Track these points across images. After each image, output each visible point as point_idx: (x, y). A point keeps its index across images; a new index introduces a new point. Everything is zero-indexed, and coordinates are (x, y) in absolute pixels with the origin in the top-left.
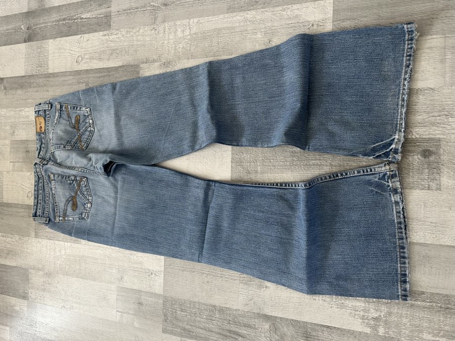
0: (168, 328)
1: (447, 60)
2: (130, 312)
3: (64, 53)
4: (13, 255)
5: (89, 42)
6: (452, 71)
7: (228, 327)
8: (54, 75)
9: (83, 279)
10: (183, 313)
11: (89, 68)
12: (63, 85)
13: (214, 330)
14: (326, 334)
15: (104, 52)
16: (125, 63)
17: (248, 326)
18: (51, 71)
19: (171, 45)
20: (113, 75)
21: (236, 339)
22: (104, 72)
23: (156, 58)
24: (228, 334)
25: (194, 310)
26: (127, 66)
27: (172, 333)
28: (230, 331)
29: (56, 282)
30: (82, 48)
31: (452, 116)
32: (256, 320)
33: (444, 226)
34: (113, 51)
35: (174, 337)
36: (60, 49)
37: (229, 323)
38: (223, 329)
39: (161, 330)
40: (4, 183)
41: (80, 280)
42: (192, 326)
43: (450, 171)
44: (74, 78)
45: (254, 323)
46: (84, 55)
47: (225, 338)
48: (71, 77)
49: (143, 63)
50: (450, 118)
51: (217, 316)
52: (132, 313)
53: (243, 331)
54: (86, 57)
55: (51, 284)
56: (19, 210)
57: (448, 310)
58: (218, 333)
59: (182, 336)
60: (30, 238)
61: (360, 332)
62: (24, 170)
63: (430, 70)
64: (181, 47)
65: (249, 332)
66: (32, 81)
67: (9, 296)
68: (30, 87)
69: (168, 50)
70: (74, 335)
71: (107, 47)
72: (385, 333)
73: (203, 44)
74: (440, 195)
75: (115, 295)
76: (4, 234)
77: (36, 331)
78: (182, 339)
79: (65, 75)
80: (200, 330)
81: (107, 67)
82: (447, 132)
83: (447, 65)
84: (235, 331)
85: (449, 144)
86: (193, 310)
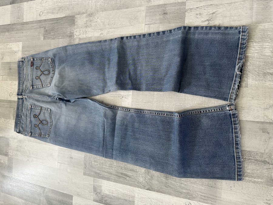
0: (87, 172)
1: (254, 8)
2: (66, 163)
3: (32, 10)
5: (47, 3)
6: (257, 15)
7: (121, 171)
8: (27, 23)
10: (95, 163)
11: (46, 19)
12: (31, 29)
13: (113, 173)
15: (55, 9)
16: (67, 15)
17: (132, 170)
18: (25, 21)
19: (94, 3)
20: (60, 22)
21: (126, 178)
22: (55, 21)
23: (84, 12)
24: (121, 175)
25: (102, 161)
26: (68, 17)
27: (89, 175)
28: (122, 174)
29: (24, 146)
30: (43, 7)
31: (256, 42)
32: (137, 167)
33: (249, 109)
34: (60, 8)
35: (90, 177)
36: (30, 8)
37: (122, 169)
38: (118, 173)
39: (82, 173)
41: (38, 144)
42: (100, 171)
43: (253, 76)
44: (37, 25)
46: (44, 11)
48: (36, 24)
49: (77, 14)
50: (255, 44)
51: (115, 165)
52: (67, 163)
53: (130, 173)
55: (21, 147)
56: (5, 104)
57: (250, 160)
58: (115, 175)
59: (94, 177)
60: (10, 120)
62: (8, 79)
63: (244, 14)
64: (99, 4)
65: (133, 174)
66: (14, 27)
68: (13, 30)
69: (92, 6)
70: (33, 177)
71: (57, 6)
73: (112, 3)
74: (247, 90)
75: (57, 153)
77: (12, 175)
78: (95, 178)
79: (32, 23)
80: (105, 173)
81: (56, 17)
82: (253, 52)
83: (254, 11)
84: (124, 174)
85: (254, 59)
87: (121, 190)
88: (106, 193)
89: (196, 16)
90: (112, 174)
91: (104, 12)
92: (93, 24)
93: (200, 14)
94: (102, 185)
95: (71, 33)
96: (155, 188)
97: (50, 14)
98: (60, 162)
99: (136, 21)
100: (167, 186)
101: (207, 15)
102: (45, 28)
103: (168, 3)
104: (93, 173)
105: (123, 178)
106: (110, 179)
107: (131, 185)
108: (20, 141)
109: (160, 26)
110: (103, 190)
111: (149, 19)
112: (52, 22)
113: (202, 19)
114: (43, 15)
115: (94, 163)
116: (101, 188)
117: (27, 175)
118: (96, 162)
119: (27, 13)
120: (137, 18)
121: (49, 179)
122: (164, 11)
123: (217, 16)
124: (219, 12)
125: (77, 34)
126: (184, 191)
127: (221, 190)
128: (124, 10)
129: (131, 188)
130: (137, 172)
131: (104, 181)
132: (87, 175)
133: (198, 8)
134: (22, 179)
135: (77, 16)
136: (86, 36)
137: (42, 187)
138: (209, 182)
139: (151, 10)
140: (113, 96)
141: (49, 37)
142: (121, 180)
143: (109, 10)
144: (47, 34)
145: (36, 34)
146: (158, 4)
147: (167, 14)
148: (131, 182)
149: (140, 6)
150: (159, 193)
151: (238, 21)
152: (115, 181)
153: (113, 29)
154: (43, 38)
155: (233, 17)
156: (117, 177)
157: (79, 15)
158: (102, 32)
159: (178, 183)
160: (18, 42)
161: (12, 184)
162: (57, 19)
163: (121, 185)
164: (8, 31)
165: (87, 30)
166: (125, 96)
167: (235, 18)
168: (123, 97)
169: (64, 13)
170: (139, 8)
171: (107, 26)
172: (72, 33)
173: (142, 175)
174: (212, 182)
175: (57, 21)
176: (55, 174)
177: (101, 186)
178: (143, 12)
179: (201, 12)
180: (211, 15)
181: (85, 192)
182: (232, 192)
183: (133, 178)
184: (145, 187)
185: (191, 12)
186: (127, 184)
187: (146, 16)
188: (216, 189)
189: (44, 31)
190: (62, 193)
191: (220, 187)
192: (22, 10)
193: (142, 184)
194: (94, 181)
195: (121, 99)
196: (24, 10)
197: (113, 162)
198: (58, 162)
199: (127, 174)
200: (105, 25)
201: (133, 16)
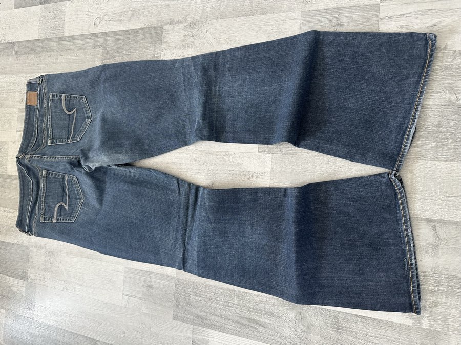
0: (180, 314)
2: (138, 296)
3: (81, 14)
4: (13, 231)
5: (110, 3)
7: (247, 315)
8: (70, 38)
9: (88, 258)
10: (197, 298)
11: (108, 30)
12: (79, 49)
13: (230, 318)
14: (360, 325)
15: (124, 13)
16: (147, 25)
17: (270, 314)
18: (66, 34)
19: (200, 4)
20: (133, 37)
21: (256, 329)
22: (124, 35)
23: (181, 19)
24: (247, 323)
26: (149, 28)
27: (183, 320)
28: (249, 320)
29: (59, 262)
30: (101, 10)
32: (280, 308)
34: (135, 12)
35: (186, 325)
36: (78, 10)
37: (249, 310)
38: (242, 317)
39: (171, 316)
40: (9, 154)
41: (85, 259)
42: (206, 312)
44: (90, 42)
45: (278, 311)
46: (103, 17)
47: (243, 327)
48: (88, 40)
49: (167, 24)
51: (236, 302)
52: (141, 297)
53: (264, 320)
54: (105, 19)
55: (52, 263)
58: (236, 322)
59: (194, 324)
61: (400, 324)
64: (210, 6)
65: (271, 320)
66: (45, 45)
67: (7, 275)
68: (43, 51)
69: (196, 9)
70: (74, 319)
71: (129, 8)
72: (429, 326)
73: (234, 3)
75: (122, 278)
76: (6, 209)
77: (33, 314)
78: (195, 327)
79: (81, 39)
80: (215, 317)
81: (127, 29)
84: (255, 320)
86: (209, 295)
89: (400, 30)
90: (228, 319)
91: (219, 21)
92: (197, 42)
93: (407, 27)
94: (209, 339)
95: (154, 57)
97: (114, 23)
98: (127, 293)
101: (420, 28)
102: (105, 48)
103: (343, 5)
104: (191, 317)
105: (251, 328)
106: (226, 329)
107: (266, 342)
108: (51, 253)
112: (120, 37)
114: (102, 23)
115: (194, 297)
117: (62, 316)
119: (71, 20)
120: (283, 31)
121: (106, 324)
122: (336, 19)
123: (441, 30)
124: (445, 24)
128: (259, 18)
130: (279, 317)
131: (214, 331)
132: (180, 321)
133: (403, 15)
134: (52, 323)
135: (167, 26)
137: (90, 338)
138: (424, 341)
139: (311, 19)
140: (233, 174)
142: (248, 331)
143: (229, 17)
144: (108, 59)
145: (88, 57)
146: (326, 8)
147: (341, 25)
148: (266, 336)
149: (290, 10)
152: (236, 333)
156: (239, 325)
157: (170, 24)
159: (361, 340)
161: (34, 332)
162: (129, 32)
164: (34, 51)
165: (185, 51)
166: (257, 175)
168: (252, 176)
169: (143, 22)
170: (287, 13)
171: (225, 46)
172: (157, 57)
173: (289, 323)
174: (430, 340)
175: (128, 36)
176: (117, 316)
177: (207, 342)
178: (294, 21)
179: (410, 24)
180: (428, 29)
183: (271, 329)
185: (390, 23)
186: (258, 340)
187: (301, 29)
189: (103, 53)
192: (63, 15)
193: (288, 340)
194: (193, 331)
195: (249, 179)
196: (66, 15)
197: (231, 297)
198: (124, 294)
199: (260, 321)
200: (222, 44)
201: (276, 28)
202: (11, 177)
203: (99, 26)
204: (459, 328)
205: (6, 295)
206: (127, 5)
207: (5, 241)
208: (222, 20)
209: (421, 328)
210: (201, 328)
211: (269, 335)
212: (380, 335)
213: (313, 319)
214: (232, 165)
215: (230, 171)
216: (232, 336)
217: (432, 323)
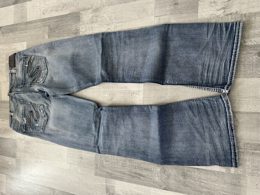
87: (135, 190)
88: (120, 194)
89: (211, 4)
90: (125, 174)
91: (110, 7)
92: (99, 19)
93: (215, 2)
94: (115, 185)
95: (76, 30)
96: (173, 188)
97: (54, 12)
98: (69, 162)
99: (145, 13)
100: (185, 185)
101: (222, 2)
102: (49, 26)
104: (104, 174)
105: (137, 178)
106: (123, 179)
107: (146, 185)
108: (28, 142)
109: (171, 18)
110: (116, 191)
111: (159, 11)
112: (57, 20)
113: (217, 8)
114: (47, 13)
115: (105, 162)
116: (113, 188)
117: (36, 176)
118: (107, 162)
119: (30, 12)
120: (146, 10)
121: (59, 180)
122: (175, 1)
123: (234, 3)
125: (83, 30)
126: (205, 190)
127: (246, 188)
128: (132, 3)
129: (146, 188)
130: (152, 171)
131: (117, 181)
132: (99, 176)
134: (31, 181)
135: (82, 12)
136: (93, 32)
137: (51, 188)
138: (232, 180)
139: (161, 2)
140: (123, 93)
141: (54, 35)
142: (135, 179)
143: (116, 4)
144: (52, 33)
145: (41, 32)
147: (178, 4)
148: (145, 182)
150: (177, 193)
151: (257, 7)
152: (129, 181)
153: (120, 24)
154: (47, 36)
155: (251, 4)
156: (130, 177)
157: (84, 10)
158: (109, 27)
159: (197, 181)
160: (22, 42)
161: (21, 186)
162: (62, 16)
163: (135, 185)
164: (12, 31)
165: (93, 25)
166: (135, 92)
167: (254, 4)
168: (133, 93)
169: (69, 10)
171: (114, 21)
172: (78, 29)
173: (157, 174)
174: (236, 180)
175: (61, 19)
176: (65, 175)
177: (114, 187)
178: (152, 4)
180: (226, 3)
181: (97, 193)
182: (258, 190)
183: (148, 178)
184: (161, 186)
185: (204, 1)
186: (141, 184)
187: (155, 8)
188: (240, 187)
189: (49, 30)
190: (72, 194)
191: (245, 185)
192: (26, 10)
193: (158, 184)
194: (106, 181)
195: (131, 95)
196: (28, 9)
197: (125, 161)
198: (68, 163)
199: (142, 174)
200: (112, 20)
201: (141, 8)
202: (4, 102)
203: (46, 14)
204: (251, 172)
205: (6, 167)
206: (60, 2)
207: (3, 137)
208: (112, 6)
209: (230, 173)
210: (110, 179)
211: (147, 181)
212: (207, 178)
213: (171, 171)
214: (122, 88)
215: (121, 91)
216: (127, 183)
217: (236, 170)
